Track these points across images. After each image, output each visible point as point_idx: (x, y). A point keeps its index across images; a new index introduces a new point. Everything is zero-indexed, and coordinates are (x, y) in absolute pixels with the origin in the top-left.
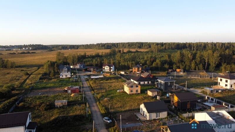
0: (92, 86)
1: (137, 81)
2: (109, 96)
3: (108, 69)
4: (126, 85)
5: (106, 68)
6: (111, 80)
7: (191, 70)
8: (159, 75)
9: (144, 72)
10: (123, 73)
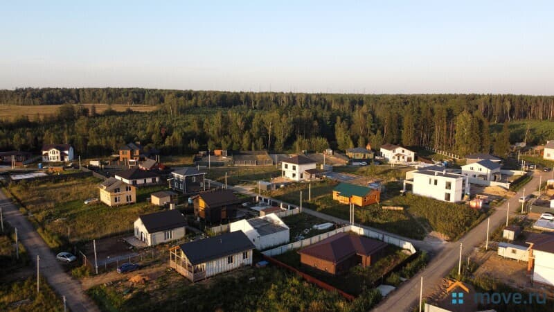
0: (20, 197)
1: (129, 179)
2: (66, 214)
3: (56, 155)
4: (105, 188)
5: (53, 155)
6: (66, 181)
7: (243, 150)
8: (178, 164)
9: (146, 158)
10: (95, 163)
